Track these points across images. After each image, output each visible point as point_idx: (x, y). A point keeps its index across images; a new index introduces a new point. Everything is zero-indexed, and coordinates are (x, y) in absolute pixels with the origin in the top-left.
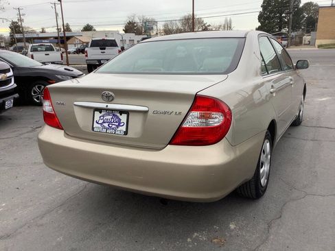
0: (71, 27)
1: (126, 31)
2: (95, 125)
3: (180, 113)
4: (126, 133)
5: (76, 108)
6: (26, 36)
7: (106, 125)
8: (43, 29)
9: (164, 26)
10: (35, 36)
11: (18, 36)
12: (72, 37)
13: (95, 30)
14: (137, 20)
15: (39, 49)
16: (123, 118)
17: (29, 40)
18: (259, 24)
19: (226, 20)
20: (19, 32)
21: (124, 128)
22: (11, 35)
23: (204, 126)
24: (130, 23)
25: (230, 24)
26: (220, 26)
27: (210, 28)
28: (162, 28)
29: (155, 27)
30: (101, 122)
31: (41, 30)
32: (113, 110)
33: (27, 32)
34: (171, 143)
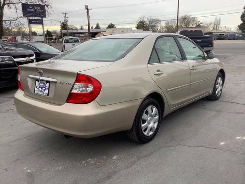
0: (100, 26)
1: (137, 28)
2: (36, 89)
3: (71, 84)
4: (48, 94)
5: (28, 79)
6: (69, 31)
7: (40, 89)
8: (82, 27)
9: (166, 24)
10: (76, 31)
11: (64, 31)
12: (99, 32)
13: (116, 28)
14: (145, 20)
15: (70, 41)
16: (47, 85)
17: (74, 34)
18: (242, 22)
19: (216, 19)
20: (66, 29)
21: (47, 92)
22: (61, 31)
23: (85, 92)
24: (140, 22)
25: (220, 22)
26: (211, 23)
27: (202, 24)
28: (164, 25)
29: (158, 25)
30: (38, 87)
31: (81, 28)
32: (43, 81)
33: (72, 29)
34: (67, 101)
